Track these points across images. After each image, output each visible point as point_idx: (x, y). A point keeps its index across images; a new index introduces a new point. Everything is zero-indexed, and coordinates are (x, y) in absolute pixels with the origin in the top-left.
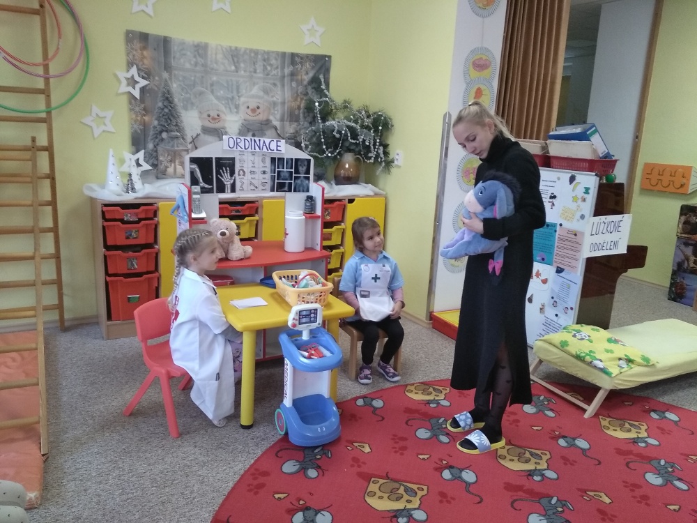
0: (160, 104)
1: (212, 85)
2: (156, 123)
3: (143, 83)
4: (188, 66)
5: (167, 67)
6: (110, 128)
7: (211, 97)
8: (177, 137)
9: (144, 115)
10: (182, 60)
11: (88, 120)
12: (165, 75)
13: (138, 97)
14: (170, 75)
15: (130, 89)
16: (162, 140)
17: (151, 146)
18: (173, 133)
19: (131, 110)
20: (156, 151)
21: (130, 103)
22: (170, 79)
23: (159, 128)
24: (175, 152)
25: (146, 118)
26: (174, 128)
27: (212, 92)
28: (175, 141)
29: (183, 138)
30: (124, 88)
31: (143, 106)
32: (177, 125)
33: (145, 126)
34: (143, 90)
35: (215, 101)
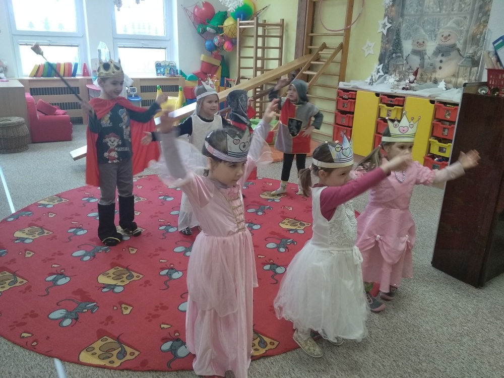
0: (395, 37)
1: (424, 23)
2: (391, 48)
3: (389, 25)
4: (413, 13)
5: (402, 15)
6: (372, 52)
7: (422, 31)
8: (399, 57)
9: (387, 44)
10: (410, 10)
11: (364, 48)
12: (401, 20)
13: (385, 34)
14: (403, 20)
15: (383, 30)
16: (393, 58)
17: (386, 61)
18: (398, 54)
19: (382, 41)
20: (388, 65)
21: (382, 38)
22: (402, 22)
23: (392, 51)
24: (397, 65)
25: (387, 46)
26: (399, 51)
27: (423, 27)
28: (398, 59)
29: (402, 58)
30: (381, 29)
31: (387, 39)
32: (400, 49)
33: (386, 49)
34: (388, 30)
35: (424, 33)
